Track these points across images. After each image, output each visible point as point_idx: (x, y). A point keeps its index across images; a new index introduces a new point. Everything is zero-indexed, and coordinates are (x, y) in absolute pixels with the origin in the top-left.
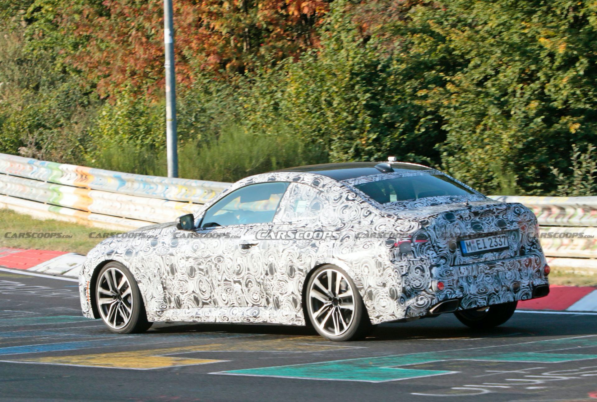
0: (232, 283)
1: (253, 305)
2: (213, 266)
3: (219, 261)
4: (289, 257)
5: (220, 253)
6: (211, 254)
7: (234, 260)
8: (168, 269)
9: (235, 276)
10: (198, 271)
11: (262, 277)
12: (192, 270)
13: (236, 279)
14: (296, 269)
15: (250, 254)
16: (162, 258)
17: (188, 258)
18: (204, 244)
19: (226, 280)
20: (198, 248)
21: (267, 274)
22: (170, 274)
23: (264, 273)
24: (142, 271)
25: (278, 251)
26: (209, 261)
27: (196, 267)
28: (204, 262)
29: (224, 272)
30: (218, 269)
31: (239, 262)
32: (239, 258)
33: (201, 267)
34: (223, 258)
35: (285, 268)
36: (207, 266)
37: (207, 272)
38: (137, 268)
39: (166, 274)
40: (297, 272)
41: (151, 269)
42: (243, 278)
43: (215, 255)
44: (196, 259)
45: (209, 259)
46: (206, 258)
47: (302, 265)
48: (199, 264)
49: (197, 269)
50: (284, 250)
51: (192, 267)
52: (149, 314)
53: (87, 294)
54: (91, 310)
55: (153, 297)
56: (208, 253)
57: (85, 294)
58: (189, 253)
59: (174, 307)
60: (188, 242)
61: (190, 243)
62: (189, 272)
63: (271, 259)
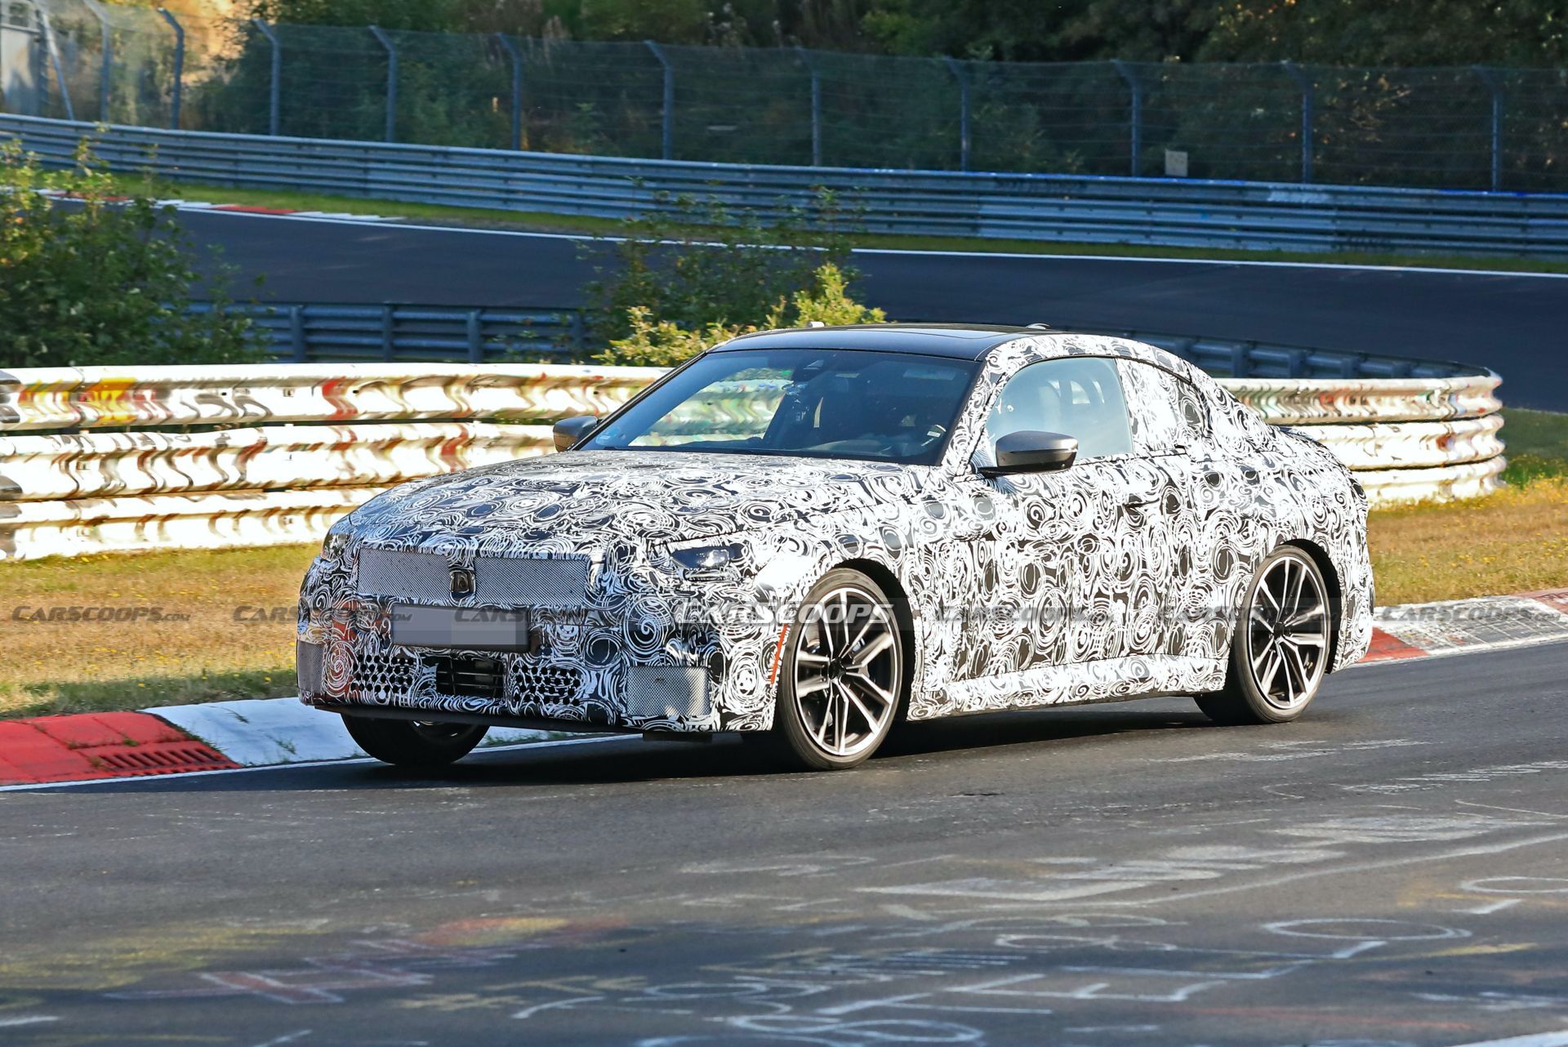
0: (1111, 601)
1: (1132, 650)
2: (1076, 560)
3: (1088, 548)
4: (1221, 529)
5: (1088, 528)
6: (1071, 532)
7: (1118, 544)
8: (982, 574)
9: (1117, 582)
10: (1044, 577)
11: (1167, 581)
12: (1031, 572)
13: (1119, 591)
14: (1235, 557)
15: (1147, 528)
16: (971, 546)
17: (1022, 543)
18: (1053, 506)
19: (1099, 594)
20: (1040, 518)
21: (1175, 574)
22: (984, 589)
23: (1171, 570)
24: (926, 584)
25: (1196, 517)
26: (1068, 549)
27: (1039, 565)
28: (1056, 551)
29: (1098, 574)
30: (1086, 568)
31: (1127, 548)
32: (1128, 539)
33: (1051, 565)
34: (1096, 539)
35: (1210, 557)
36: (1064, 562)
37: (1063, 576)
38: (917, 578)
39: (975, 588)
40: (1237, 563)
41: (947, 577)
42: (1132, 586)
43: (1079, 534)
44: (1039, 544)
45: (1067, 544)
46: (1061, 541)
47: (1247, 546)
48: (1047, 558)
49: (1042, 571)
50: (1209, 513)
51: (1030, 566)
52: (915, 700)
53: (772, 661)
54: (772, 706)
55: (941, 652)
56: (1064, 529)
57: (767, 661)
58: (1025, 532)
59: (963, 676)
60: (1016, 503)
61: (1022, 505)
62: (1024, 578)
63: (1183, 537)
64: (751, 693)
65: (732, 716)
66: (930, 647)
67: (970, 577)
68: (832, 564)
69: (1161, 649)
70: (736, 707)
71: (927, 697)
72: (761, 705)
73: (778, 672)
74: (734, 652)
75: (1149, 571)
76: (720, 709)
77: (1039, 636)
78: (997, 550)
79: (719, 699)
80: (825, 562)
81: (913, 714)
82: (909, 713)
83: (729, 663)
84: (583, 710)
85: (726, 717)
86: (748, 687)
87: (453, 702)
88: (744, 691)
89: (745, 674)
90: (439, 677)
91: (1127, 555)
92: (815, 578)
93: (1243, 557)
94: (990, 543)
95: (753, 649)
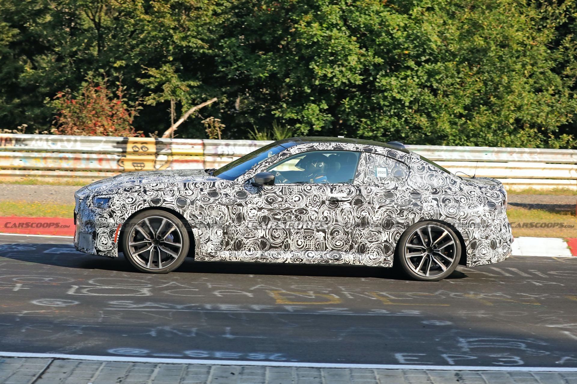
7: (320, 213)
8: (234, 217)
13: (320, 229)
16: (228, 208)
18: (282, 198)
22: (236, 222)
24: (200, 218)
45: (288, 211)
50: (381, 207)
51: (265, 216)
52: (197, 254)
53: (114, 236)
54: (116, 250)
55: (209, 240)
56: (287, 205)
57: (112, 235)
58: (263, 205)
59: (230, 249)
60: (260, 195)
61: (264, 196)
62: (260, 220)
63: (364, 214)
64: (106, 244)
65: (100, 251)
66: (203, 239)
67: (227, 217)
68: (144, 207)
70: (101, 249)
71: (204, 254)
72: (111, 249)
73: (118, 239)
74: (100, 231)
75: (340, 224)
76: (96, 248)
77: (271, 240)
78: (244, 209)
79: (95, 245)
80: (140, 207)
81: (197, 258)
82: (195, 258)
83: (98, 234)
85: (98, 251)
86: (105, 242)
88: (103, 244)
89: (103, 238)
91: (326, 217)
92: (134, 211)
93: (398, 223)
94: (241, 208)
95: (106, 231)
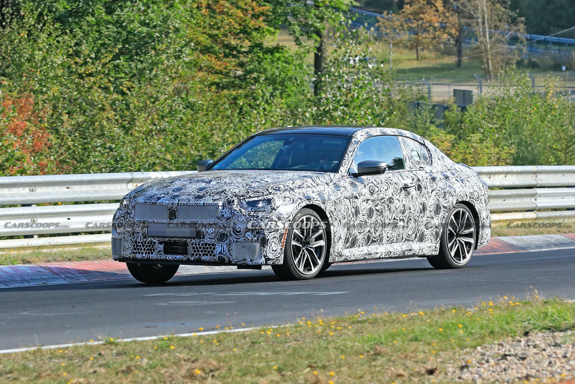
0: (399, 221)
1: (406, 240)
2: (386, 207)
3: (390, 202)
4: (437, 197)
5: (391, 195)
6: (384, 197)
7: (401, 201)
8: (354, 210)
9: (401, 215)
10: (375, 212)
11: (418, 215)
12: (371, 211)
13: (401, 218)
14: (442, 207)
15: (411, 196)
16: (350, 201)
17: (368, 200)
18: (378, 187)
19: (395, 219)
20: (374, 191)
21: (421, 212)
22: (354, 216)
23: (419, 211)
24: (335, 214)
25: (428, 192)
26: (383, 203)
27: (373, 208)
28: (379, 203)
29: (394, 212)
30: (390, 210)
31: (404, 202)
32: (404, 199)
33: (378, 208)
34: (393, 199)
35: (432, 207)
36: (382, 207)
37: (382, 212)
38: (331, 211)
39: (351, 216)
40: (443, 209)
41: (342, 212)
42: (406, 216)
43: (387, 197)
44: (373, 201)
45: (383, 201)
46: (381, 199)
47: (446, 203)
48: (376, 206)
49: (374, 210)
50: (432, 191)
51: (370, 208)
52: (331, 255)
53: (283, 240)
54: (283, 256)
55: (340, 238)
56: (382, 195)
57: (281, 240)
58: (368, 196)
59: (348, 247)
60: (365, 186)
61: (367, 187)
62: (368, 213)
63: (424, 199)
64: (276, 251)
65: (269, 259)
66: (336, 236)
67: (350, 212)
68: (303, 206)
69: (416, 240)
70: (271, 256)
71: (336, 254)
72: (279, 255)
73: (285, 244)
74: (270, 236)
75: (412, 211)
76: (265, 256)
77: (374, 234)
78: (359, 202)
79: (265, 253)
80: (300, 205)
81: (331, 259)
82: (329, 259)
83: (268, 240)
84: (216, 258)
85: (267, 259)
86: (275, 249)
87: (170, 257)
88: (273, 250)
89: (273, 244)
90: (164, 248)
91: (404, 205)
92: (297, 211)
93: (444, 207)
94: (356, 200)
95: (276, 235)
